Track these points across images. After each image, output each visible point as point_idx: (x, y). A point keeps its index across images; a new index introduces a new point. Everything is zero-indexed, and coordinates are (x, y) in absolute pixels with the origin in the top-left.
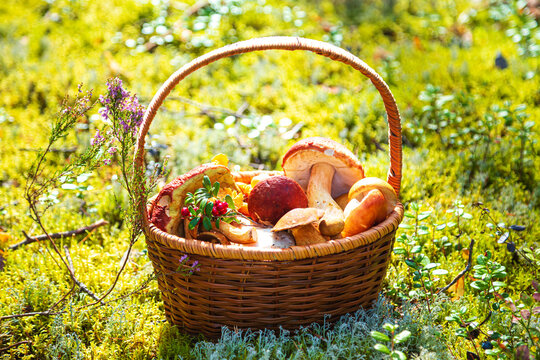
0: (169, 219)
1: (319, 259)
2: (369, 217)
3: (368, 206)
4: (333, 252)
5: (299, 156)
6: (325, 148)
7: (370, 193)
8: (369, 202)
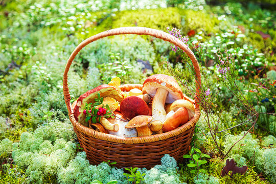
0: (80, 113)
1: (146, 144)
2: (176, 122)
3: (176, 117)
4: (154, 141)
5: (149, 84)
6: (161, 82)
7: (178, 110)
8: (177, 115)
